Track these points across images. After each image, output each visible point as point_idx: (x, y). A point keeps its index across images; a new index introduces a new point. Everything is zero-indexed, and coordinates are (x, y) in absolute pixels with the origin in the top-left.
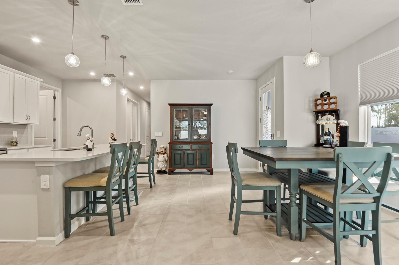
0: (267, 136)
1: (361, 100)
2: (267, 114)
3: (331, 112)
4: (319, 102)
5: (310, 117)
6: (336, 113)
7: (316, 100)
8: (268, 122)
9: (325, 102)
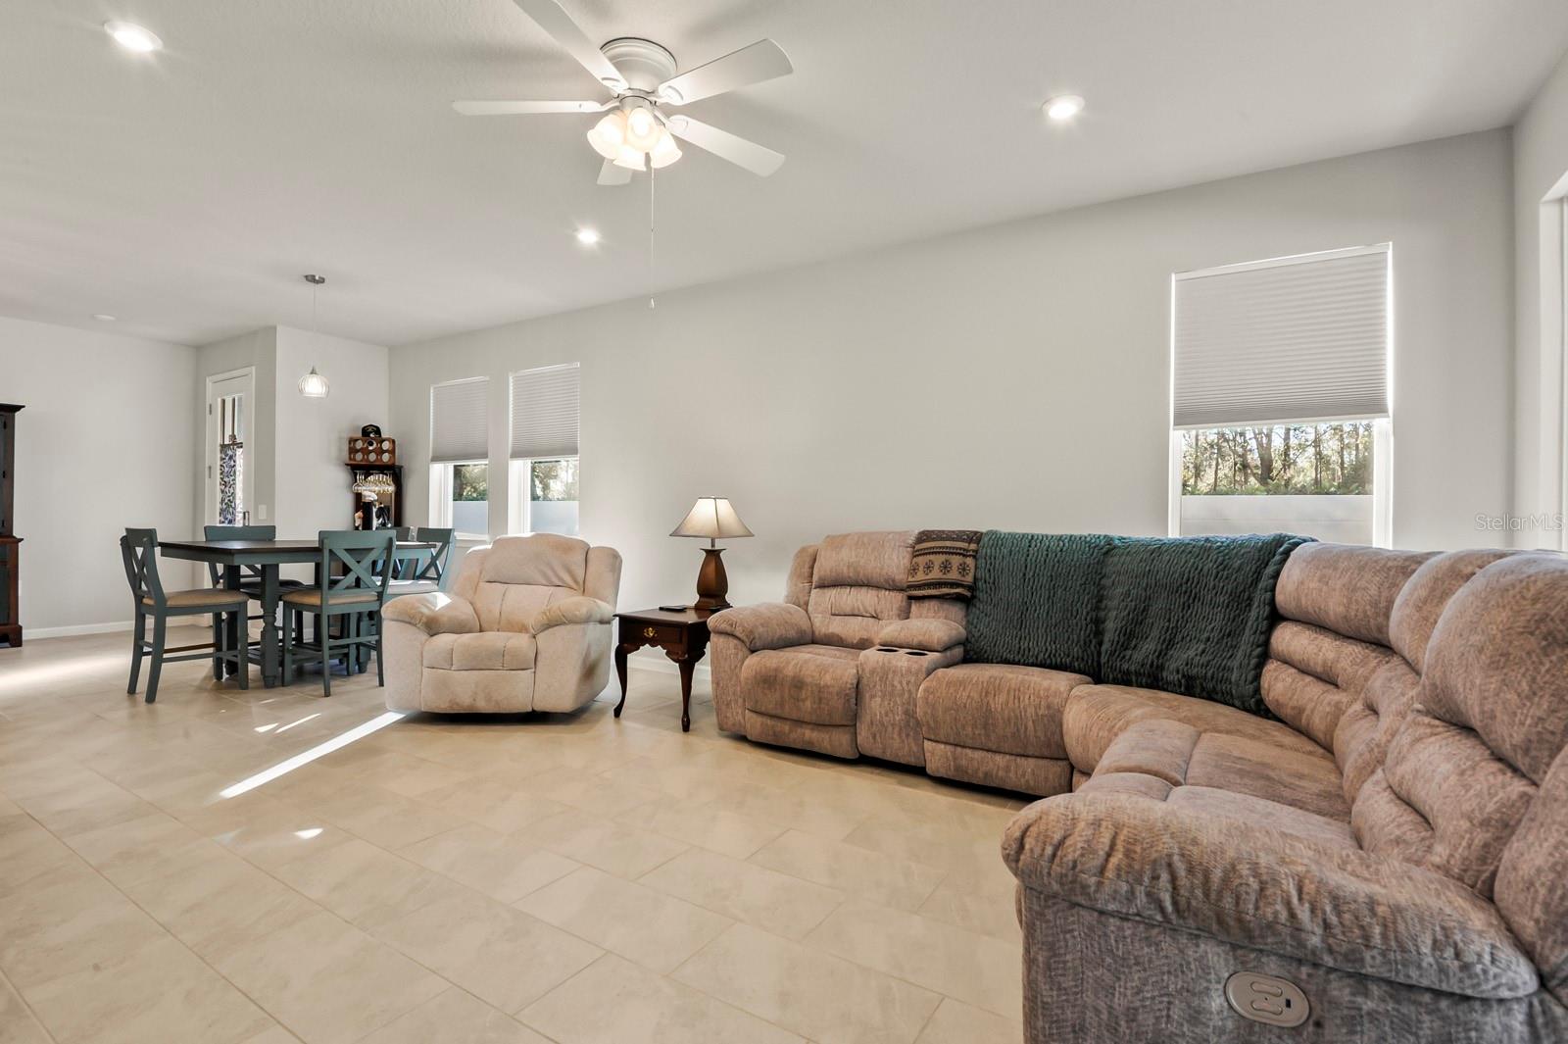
0: (229, 517)
1: (433, 452)
2: (231, 458)
3: (382, 469)
4: (359, 445)
5: (342, 476)
6: (396, 473)
7: (353, 441)
8: (233, 480)
9: (371, 448)
